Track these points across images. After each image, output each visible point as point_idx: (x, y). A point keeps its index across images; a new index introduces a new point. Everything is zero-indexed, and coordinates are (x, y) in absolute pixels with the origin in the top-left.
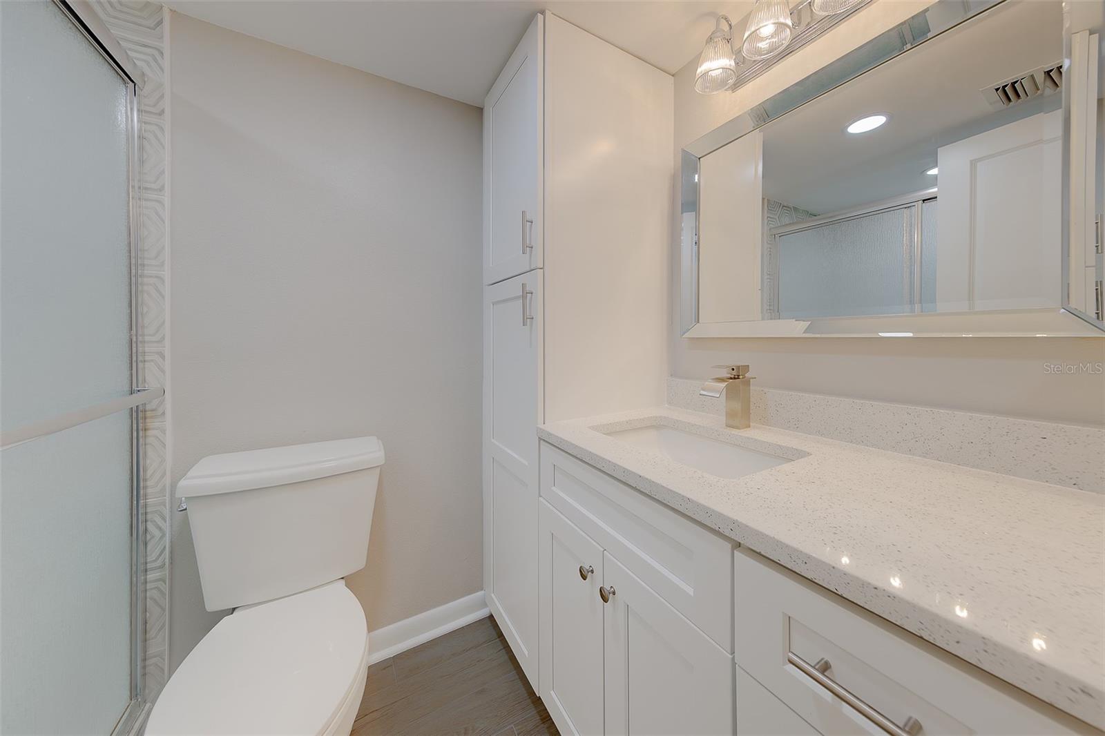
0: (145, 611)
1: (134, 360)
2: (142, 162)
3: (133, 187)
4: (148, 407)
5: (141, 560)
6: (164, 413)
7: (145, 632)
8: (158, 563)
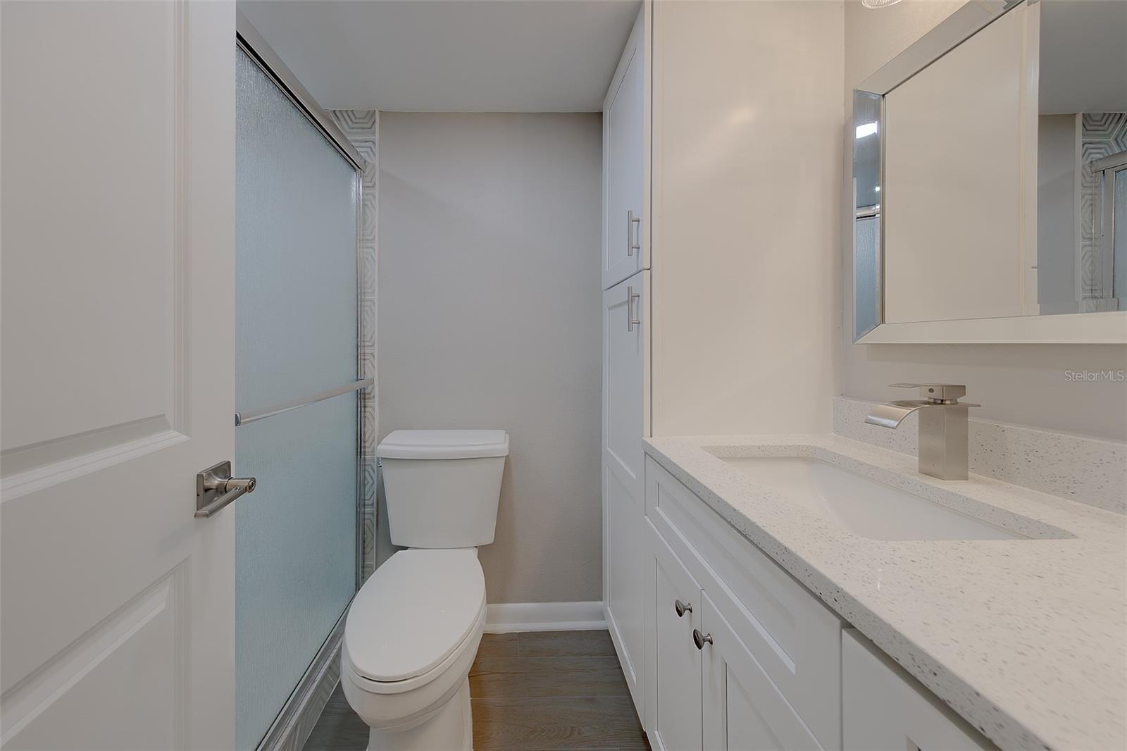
0: (364, 533)
1: (359, 359)
2: (364, 222)
3: (360, 240)
4: (366, 392)
5: (362, 497)
6: (374, 397)
7: (364, 548)
8: (370, 502)
